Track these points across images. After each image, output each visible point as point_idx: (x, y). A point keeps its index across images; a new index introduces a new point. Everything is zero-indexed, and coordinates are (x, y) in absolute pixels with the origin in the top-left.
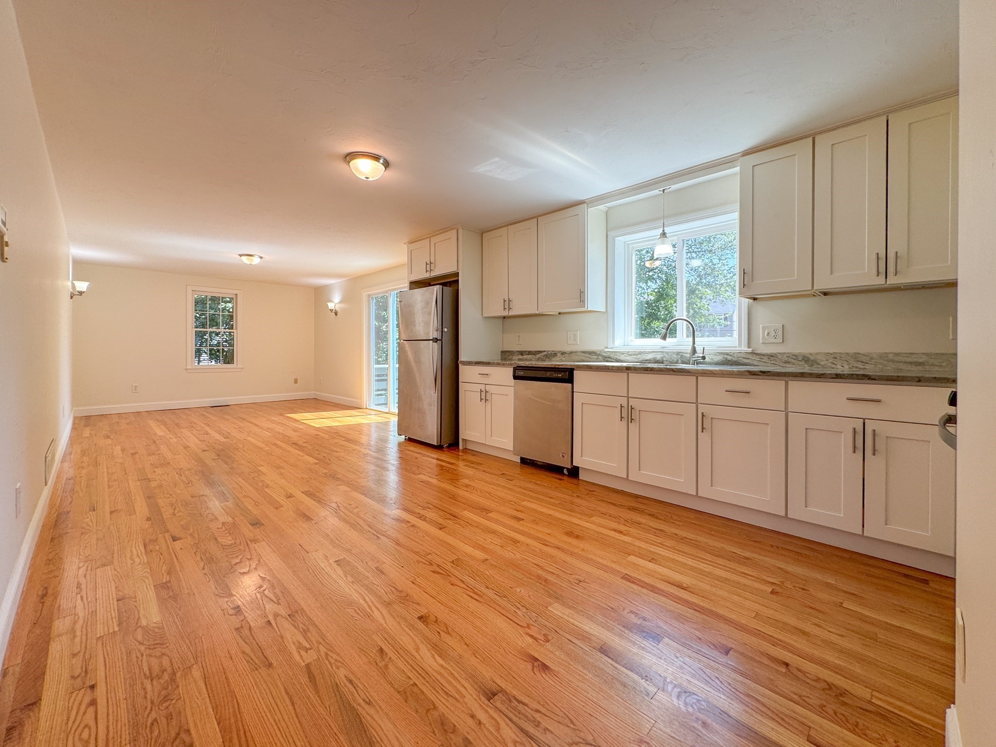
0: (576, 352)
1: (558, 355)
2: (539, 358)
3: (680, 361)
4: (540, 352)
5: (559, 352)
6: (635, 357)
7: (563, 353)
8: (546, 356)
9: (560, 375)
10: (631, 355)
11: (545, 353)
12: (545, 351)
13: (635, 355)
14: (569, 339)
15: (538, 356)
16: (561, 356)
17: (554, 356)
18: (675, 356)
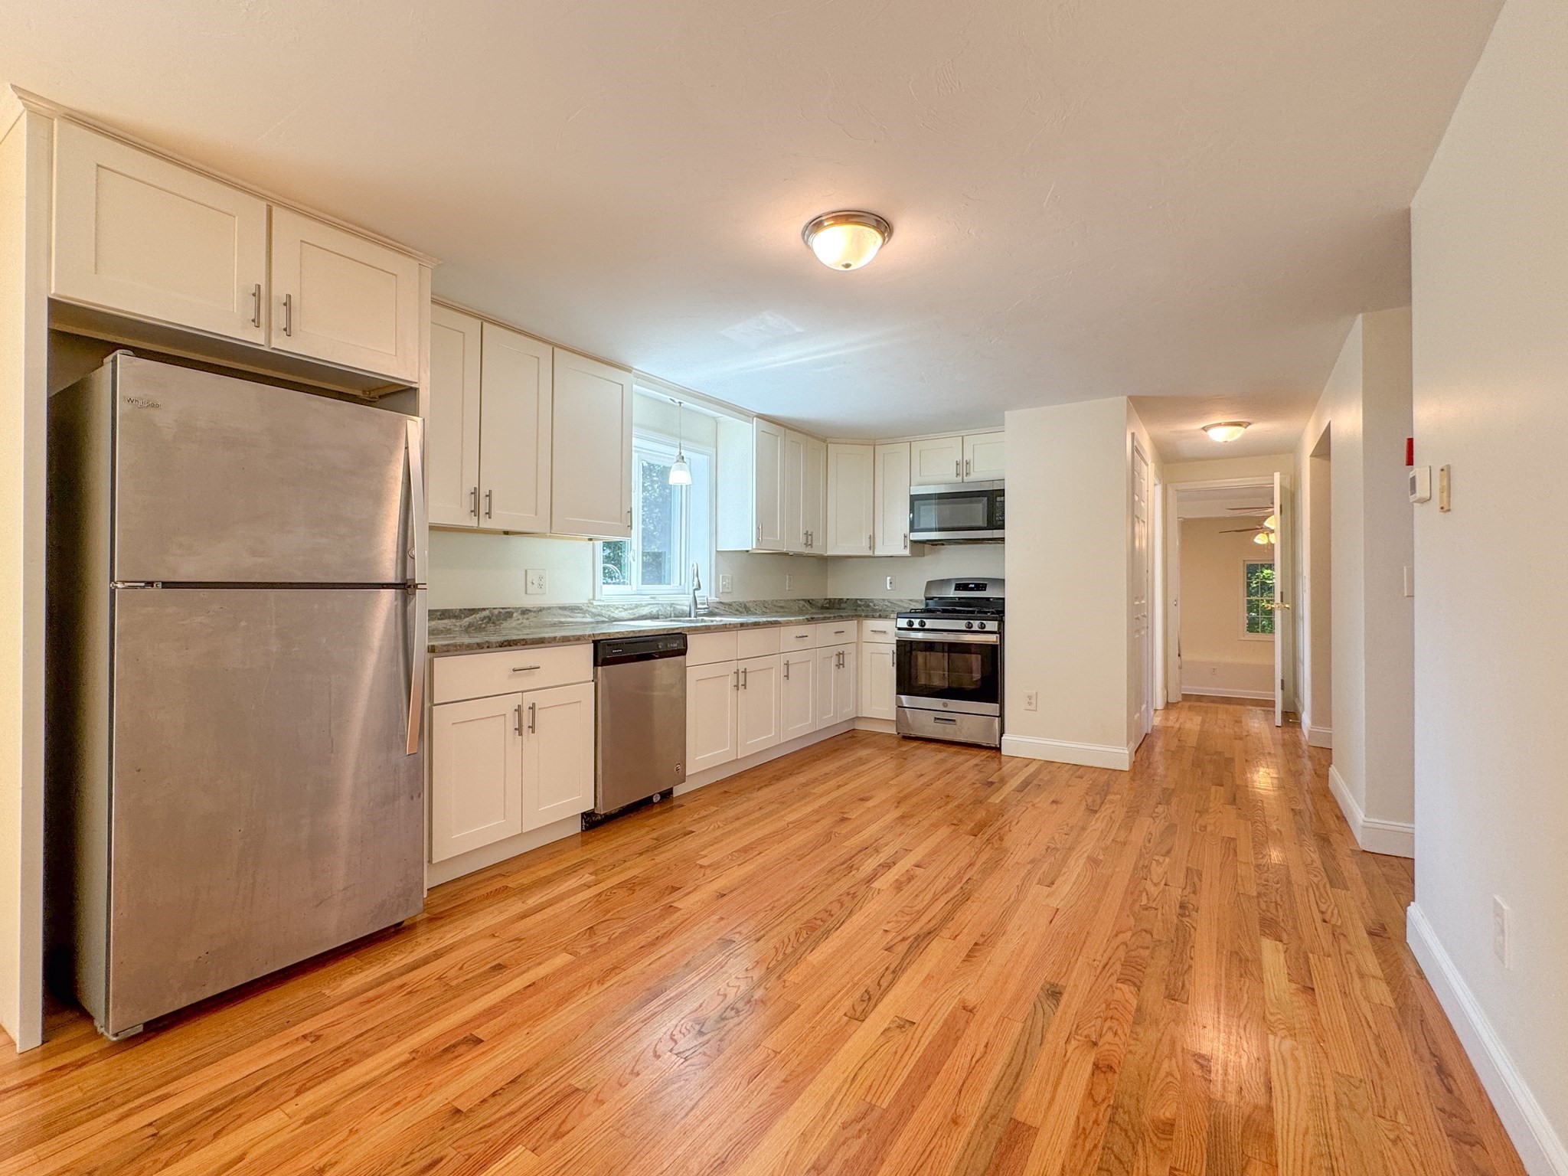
0: (549, 608)
1: (515, 615)
2: (470, 625)
3: (673, 615)
4: (473, 611)
5: (517, 609)
6: (631, 611)
7: (525, 612)
8: (489, 619)
9: (676, 645)
10: (626, 610)
11: (486, 613)
12: (484, 609)
13: (631, 609)
14: (529, 584)
15: (467, 621)
16: (520, 617)
17: (505, 619)
18: (669, 609)
